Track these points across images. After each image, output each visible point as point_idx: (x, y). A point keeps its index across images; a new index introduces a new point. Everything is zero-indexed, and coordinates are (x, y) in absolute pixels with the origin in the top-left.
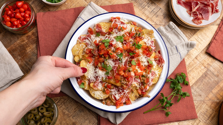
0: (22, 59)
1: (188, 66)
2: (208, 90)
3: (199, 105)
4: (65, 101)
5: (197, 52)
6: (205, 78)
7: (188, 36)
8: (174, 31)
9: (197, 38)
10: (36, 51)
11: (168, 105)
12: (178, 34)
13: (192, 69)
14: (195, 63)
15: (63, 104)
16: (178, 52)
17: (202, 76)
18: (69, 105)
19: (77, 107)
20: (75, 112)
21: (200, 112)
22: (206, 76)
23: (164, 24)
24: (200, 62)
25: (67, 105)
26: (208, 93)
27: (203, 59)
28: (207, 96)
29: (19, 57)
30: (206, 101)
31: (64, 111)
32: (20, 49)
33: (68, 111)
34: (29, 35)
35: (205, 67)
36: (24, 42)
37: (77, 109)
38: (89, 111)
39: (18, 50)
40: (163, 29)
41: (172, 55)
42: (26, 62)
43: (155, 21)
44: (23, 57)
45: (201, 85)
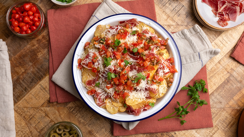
0: (33, 65)
1: (210, 72)
2: (229, 97)
3: (218, 113)
4: (81, 109)
5: (221, 56)
6: (227, 84)
7: (211, 38)
8: (199, 35)
9: (221, 40)
10: (48, 56)
11: (184, 113)
12: (203, 39)
13: (214, 75)
14: (218, 68)
15: (78, 112)
16: (200, 59)
17: (224, 82)
18: (85, 113)
19: (93, 116)
20: (91, 120)
21: (219, 120)
22: (228, 82)
23: (186, 24)
24: (223, 67)
25: (83, 114)
26: (228, 100)
27: (227, 63)
28: (228, 103)
29: (30, 63)
30: (226, 109)
31: (80, 119)
32: (30, 54)
33: (84, 119)
34: (40, 38)
35: (228, 72)
36: (35, 47)
37: (92, 117)
38: (105, 119)
39: (29, 56)
40: (188, 32)
41: (193, 61)
42: (38, 69)
43: (176, 20)
44: (35, 63)
45: (222, 91)
